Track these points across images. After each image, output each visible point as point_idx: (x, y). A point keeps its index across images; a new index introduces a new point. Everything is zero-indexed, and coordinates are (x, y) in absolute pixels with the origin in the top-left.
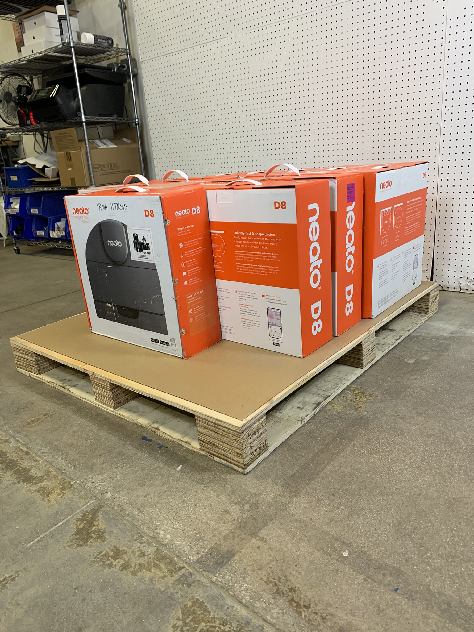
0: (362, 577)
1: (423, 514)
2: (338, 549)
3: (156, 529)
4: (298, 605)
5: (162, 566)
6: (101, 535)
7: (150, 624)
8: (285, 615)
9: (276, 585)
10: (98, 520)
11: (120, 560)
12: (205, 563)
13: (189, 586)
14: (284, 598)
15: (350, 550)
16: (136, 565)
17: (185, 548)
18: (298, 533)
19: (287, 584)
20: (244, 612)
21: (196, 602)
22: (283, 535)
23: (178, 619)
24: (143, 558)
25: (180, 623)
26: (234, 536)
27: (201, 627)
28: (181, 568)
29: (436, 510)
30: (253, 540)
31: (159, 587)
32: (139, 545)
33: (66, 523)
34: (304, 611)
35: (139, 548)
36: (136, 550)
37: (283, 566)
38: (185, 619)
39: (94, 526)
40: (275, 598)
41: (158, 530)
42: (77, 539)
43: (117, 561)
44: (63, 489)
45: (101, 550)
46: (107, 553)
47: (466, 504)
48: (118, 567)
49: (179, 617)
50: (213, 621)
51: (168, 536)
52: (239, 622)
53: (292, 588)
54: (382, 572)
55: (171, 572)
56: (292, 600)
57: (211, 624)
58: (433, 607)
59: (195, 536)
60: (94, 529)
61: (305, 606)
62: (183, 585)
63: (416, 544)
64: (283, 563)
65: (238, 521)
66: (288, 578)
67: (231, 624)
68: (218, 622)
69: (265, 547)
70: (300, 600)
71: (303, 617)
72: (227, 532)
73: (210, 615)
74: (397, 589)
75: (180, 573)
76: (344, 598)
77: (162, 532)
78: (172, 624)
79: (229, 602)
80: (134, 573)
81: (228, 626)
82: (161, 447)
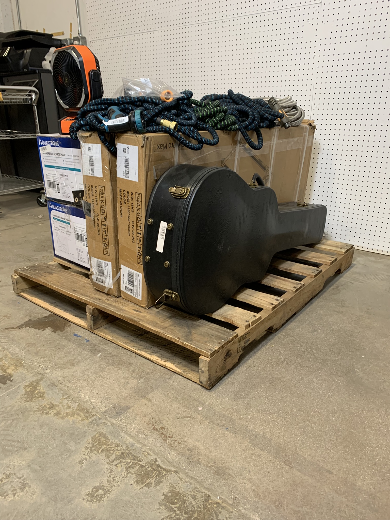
0: (208, 421)
1: (254, 387)
2: (196, 406)
3: (79, 392)
4: (165, 436)
5: (82, 414)
6: (42, 395)
7: (71, 446)
8: (157, 441)
9: (153, 425)
10: (40, 386)
11: (53, 410)
12: (109, 413)
13: (98, 425)
14: (157, 433)
15: (204, 406)
16: (64, 413)
17: (98, 404)
18: (172, 397)
19: (160, 425)
20: (131, 440)
21: (101, 434)
22: (162, 398)
23: (89, 443)
24: (69, 409)
25: (90, 445)
26: (130, 397)
27: (103, 448)
28: (93, 416)
29: (262, 385)
30: (143, 400)
31: (78, 425)
32: (67, 402)
33: (18, 388)
34: (168, 440)
35: (67, 403)
36: (65, 405)
37: (159, 415)
38: (94, 443)
39: (37, 390)
40: (152, 433)
41: (80, 393)
42: (25, 398)
43: (52, 411)
44: (16, 366)
45: (41, 404)
46: (45, 406)
47: (282, 381)
48: (52, 414)
49: (90, 442)
50: (111, 444)
51: (87, 397)
52: (127, 445)
53: (163, 427)
54: (221, 419)
55: (87, 418)
56: (162, 433)
57: (110, 446)
58: (246, 438)
59: (105, 397)
60: (37, 391)
61: (169, 437)
62: (94, 425)
63: (245, 403)
64: (160, 413)
65: (134, 388)
66: (162, 422)
67: (122, 446)
68: (114, 445)
69: (150, 404)
70: (167, 433)
71: (167, 442)
72: (126, 395)
73: (109, 441)
74: (228, 428)
75: (93, 418)
76: (194, 433)
77: (83, 395)
78: (85, 446)
79: (122, 434)
80: (63, 418)
81: (120, 447)
82: (88, 341)
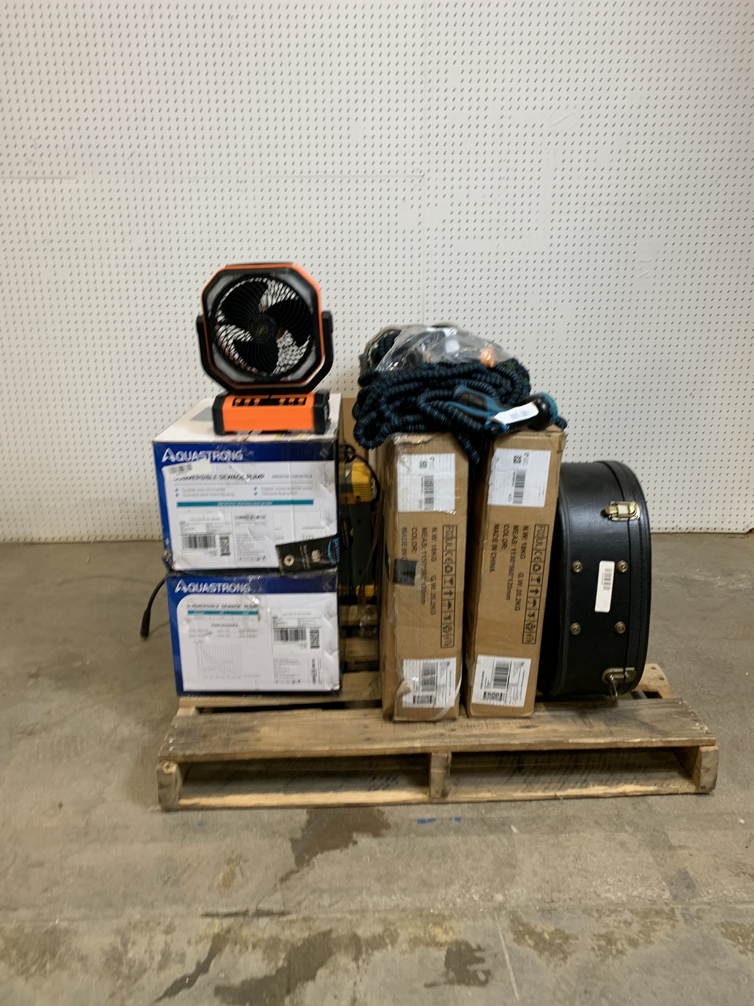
2: (734, 821)
3: (599, 896)
5: (657, 920)
6: (563, 936)
7: (727, 965)
9: (743, 873)
10: (536, 926)
11: (619, 942)
12: (680, 894)
13: (700, 918)
15: (740, 816)
16: (638, 935)
17: (648, 893)
18: (694, 826)
19: (748, 867)
21: (722, 925)
22: (689, 835)
23: (735, 946)
24: (633, 926)
25: (741, 947)
26: (662, 859)
28: (672, 911)
30: (679, 852)
31: (683, 936)
32: (609, 918)
33: (510, 951)
35: (615, 920)
36: (616, 924)
37: (726, 857)
38: (739, 942)
39: (542, 933)
41: (602, 896)
42: (551, 956)
44: (437, 924)
45: (590, 947)
46: (599, 946)
48: (626, 946)
49: (733, 944)
51: (619, 894)
55: (670, 919)
59: (637, 879)
60: (546, 936)
62: (695, 922)
64: (722, 854)
65: (643, 844)
66: (742, 862)
69: (693, 851)
72: (651, 858)
75: (678, 915)
78: (738, 953)
79: (740, 907)
80: (649, 942)
82: (458, 819)
